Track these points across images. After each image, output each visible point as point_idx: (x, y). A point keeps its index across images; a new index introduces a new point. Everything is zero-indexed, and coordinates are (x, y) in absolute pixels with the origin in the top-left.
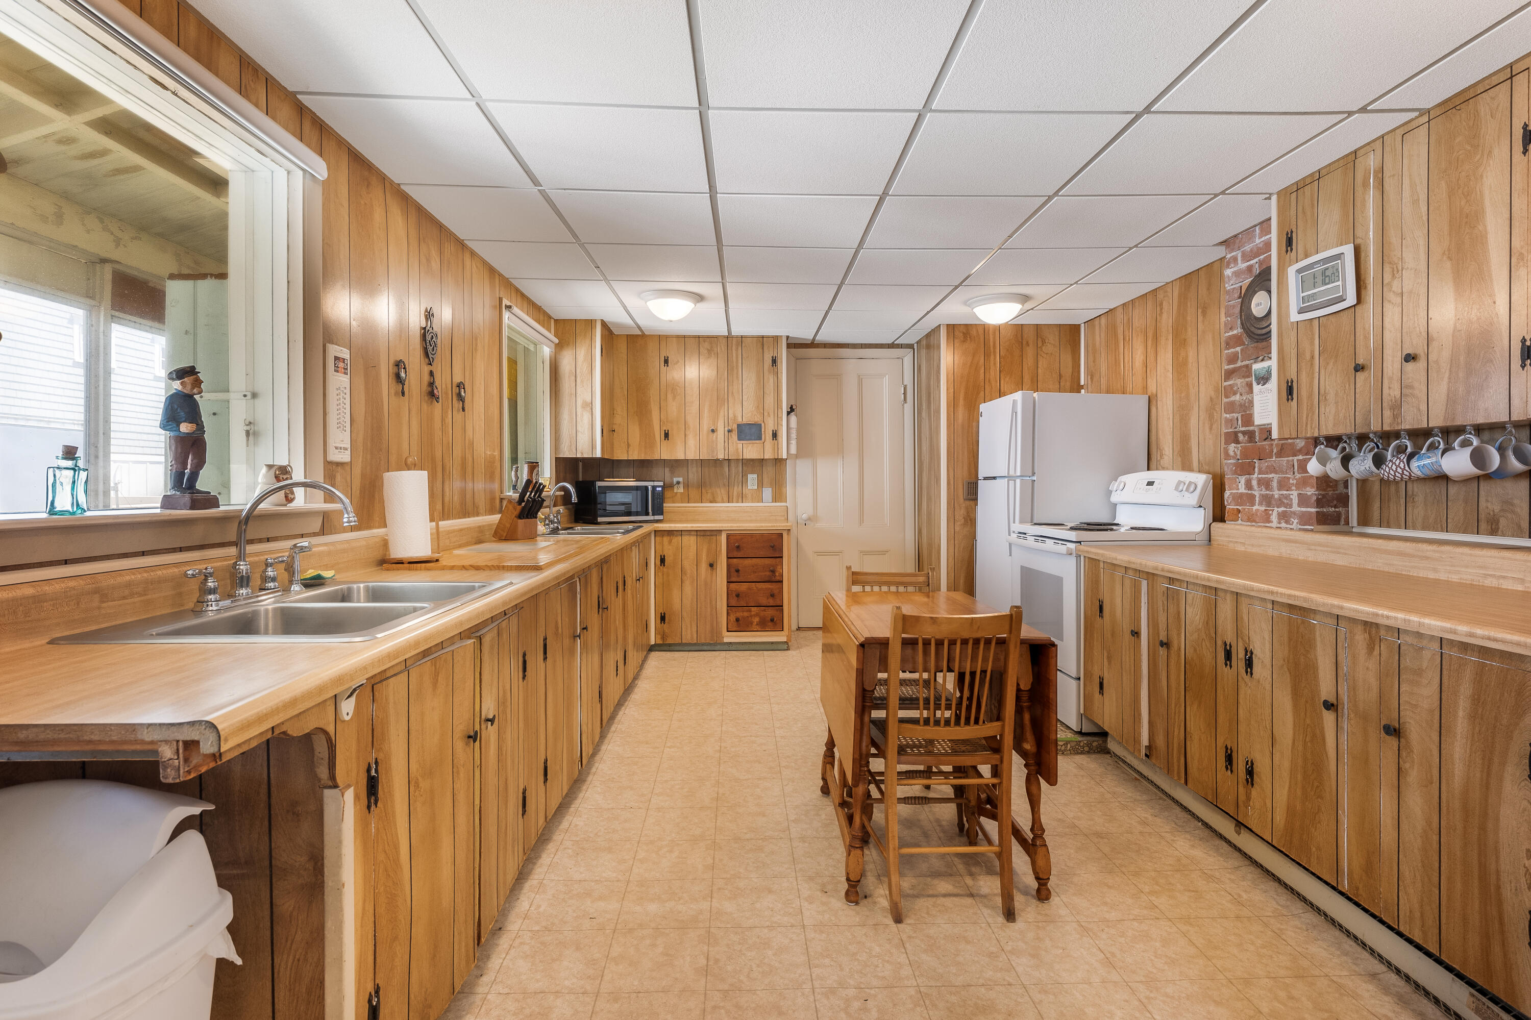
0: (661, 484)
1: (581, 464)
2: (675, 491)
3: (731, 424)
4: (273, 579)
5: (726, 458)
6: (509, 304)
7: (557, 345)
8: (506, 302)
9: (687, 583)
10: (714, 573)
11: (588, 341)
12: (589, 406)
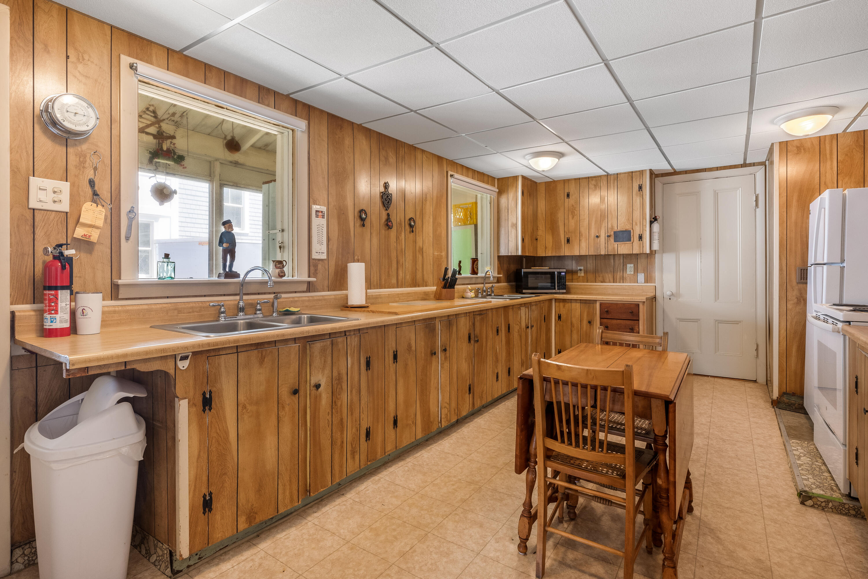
0: (565, 270)
1: (524, 259)
2: (579, 275)
3: (609, 230)
4: (260, 310)
5: (607, 254)
6: (452, 173)
7: (498, 194)
8: (450, 173)
9: (575, 332)
10: (592, 327)
11: (515, 189)
12: (515, 225)
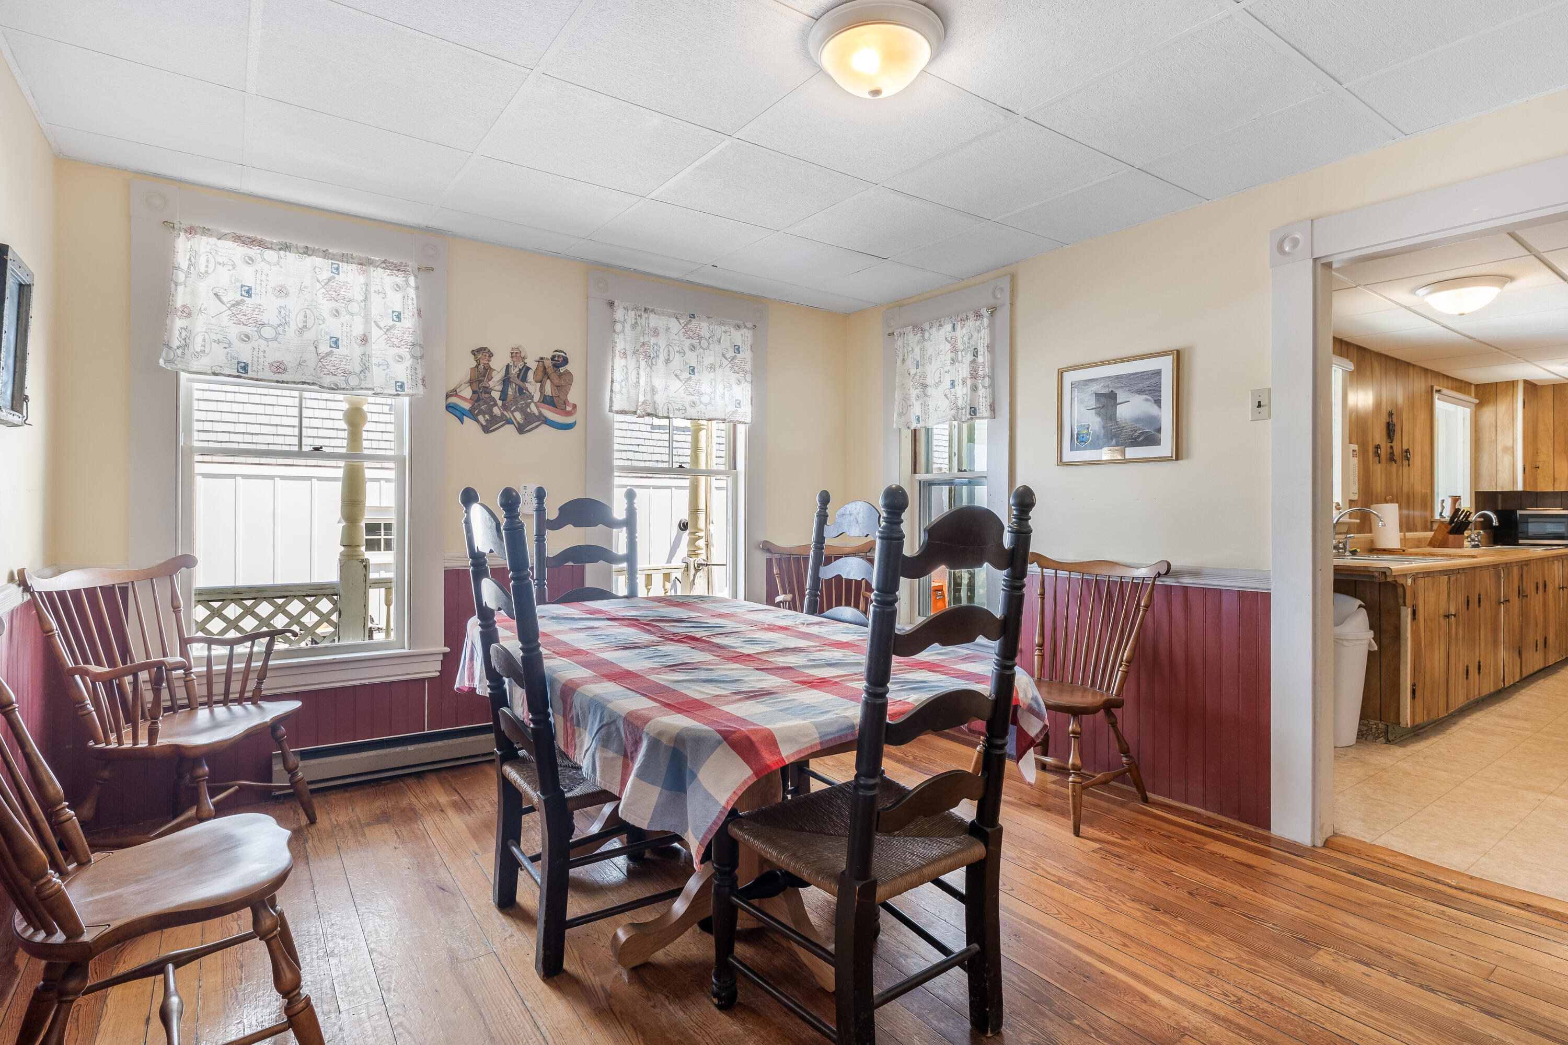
6: (1438, 388)
7: (1477, 405)
8: (1436, 388)
11: (1509, 398)
12: (1512, 450)
